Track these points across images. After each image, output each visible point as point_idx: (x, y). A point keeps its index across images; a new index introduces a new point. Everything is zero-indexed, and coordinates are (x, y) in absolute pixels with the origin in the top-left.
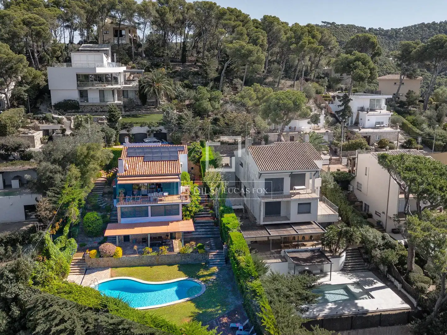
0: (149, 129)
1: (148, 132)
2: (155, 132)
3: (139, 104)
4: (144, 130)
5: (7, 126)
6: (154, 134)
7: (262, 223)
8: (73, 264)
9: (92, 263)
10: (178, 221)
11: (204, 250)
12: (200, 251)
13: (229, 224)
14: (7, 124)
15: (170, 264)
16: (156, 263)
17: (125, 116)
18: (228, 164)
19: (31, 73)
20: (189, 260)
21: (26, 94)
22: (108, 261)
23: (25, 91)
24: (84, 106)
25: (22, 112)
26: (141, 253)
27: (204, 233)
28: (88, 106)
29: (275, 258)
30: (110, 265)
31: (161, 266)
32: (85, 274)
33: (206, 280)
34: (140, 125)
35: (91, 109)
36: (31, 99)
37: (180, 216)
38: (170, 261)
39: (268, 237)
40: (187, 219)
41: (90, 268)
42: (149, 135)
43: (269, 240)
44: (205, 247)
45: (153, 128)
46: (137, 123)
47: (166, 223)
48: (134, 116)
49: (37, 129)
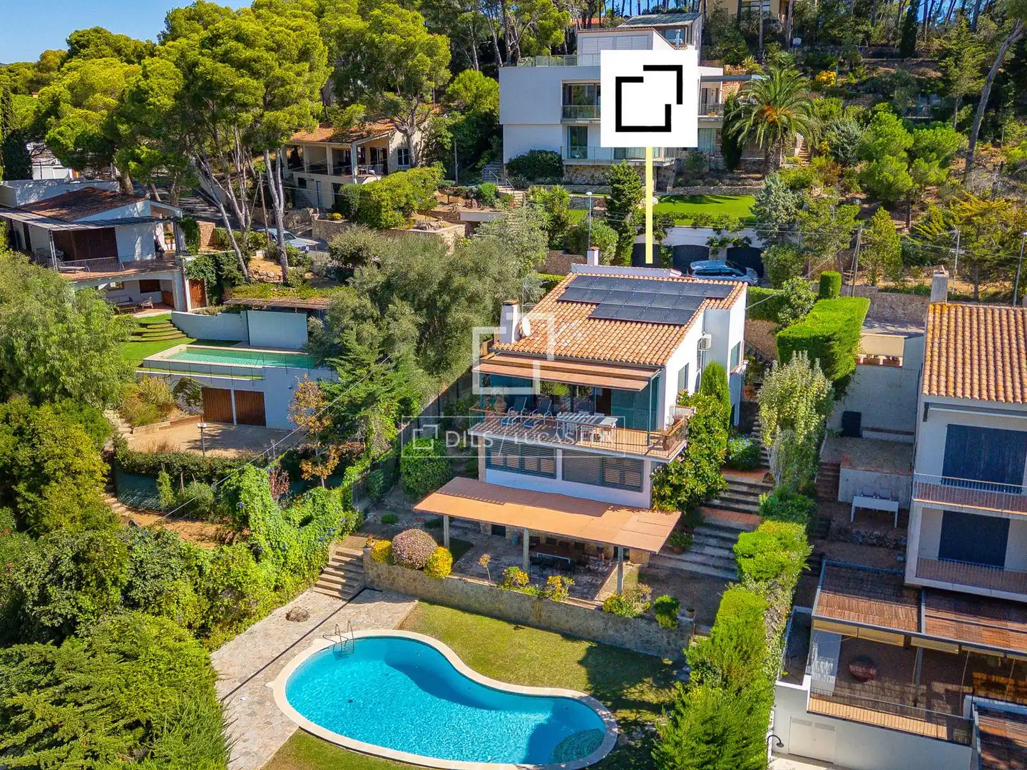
0: (713, 235)
1: (711, 242)
2: (730, 246)
3: (721, 166)
4: (699, 237)
5: (381, 206)
6: (729, 250)
7: (911, 578)
8: (337, 564)
9: (379, 576)
10: (634, 508)
11: (675, 619)
12: (663, 620)
13: (751, 556)
14: (383, 200)
15: (570, 636)
16: (532, 619)
17: (672, 197)
18: (895, 360)
19: (468, 83)
20: (628, 639)
21: (450, 135)
22: (414, 580)
23: (449, 129)
24: (577, 168)
25: (434, 177)
26: (500, 579)
27: (719, 563)
28: (585, 167)
29: (929, 718)
30: (419, 592)
31: (545, 633)
32: (349, 601)
33: (636, 723)
34: (692, 221)
35: (593, 176)
36: (463, 147)
37: (645, 497)
38: (572, 623)
39: (908, 637)
40: (662, 510)
41: (374, 586)
42: (715, 252)
43: (908, 646)
44: (677, 612)
45: (726, 234)
46: (684, 217)
47: (596, 508)
48: (694, 199)
49: (453, 218)
